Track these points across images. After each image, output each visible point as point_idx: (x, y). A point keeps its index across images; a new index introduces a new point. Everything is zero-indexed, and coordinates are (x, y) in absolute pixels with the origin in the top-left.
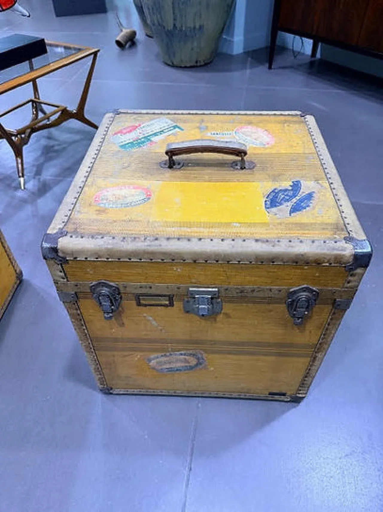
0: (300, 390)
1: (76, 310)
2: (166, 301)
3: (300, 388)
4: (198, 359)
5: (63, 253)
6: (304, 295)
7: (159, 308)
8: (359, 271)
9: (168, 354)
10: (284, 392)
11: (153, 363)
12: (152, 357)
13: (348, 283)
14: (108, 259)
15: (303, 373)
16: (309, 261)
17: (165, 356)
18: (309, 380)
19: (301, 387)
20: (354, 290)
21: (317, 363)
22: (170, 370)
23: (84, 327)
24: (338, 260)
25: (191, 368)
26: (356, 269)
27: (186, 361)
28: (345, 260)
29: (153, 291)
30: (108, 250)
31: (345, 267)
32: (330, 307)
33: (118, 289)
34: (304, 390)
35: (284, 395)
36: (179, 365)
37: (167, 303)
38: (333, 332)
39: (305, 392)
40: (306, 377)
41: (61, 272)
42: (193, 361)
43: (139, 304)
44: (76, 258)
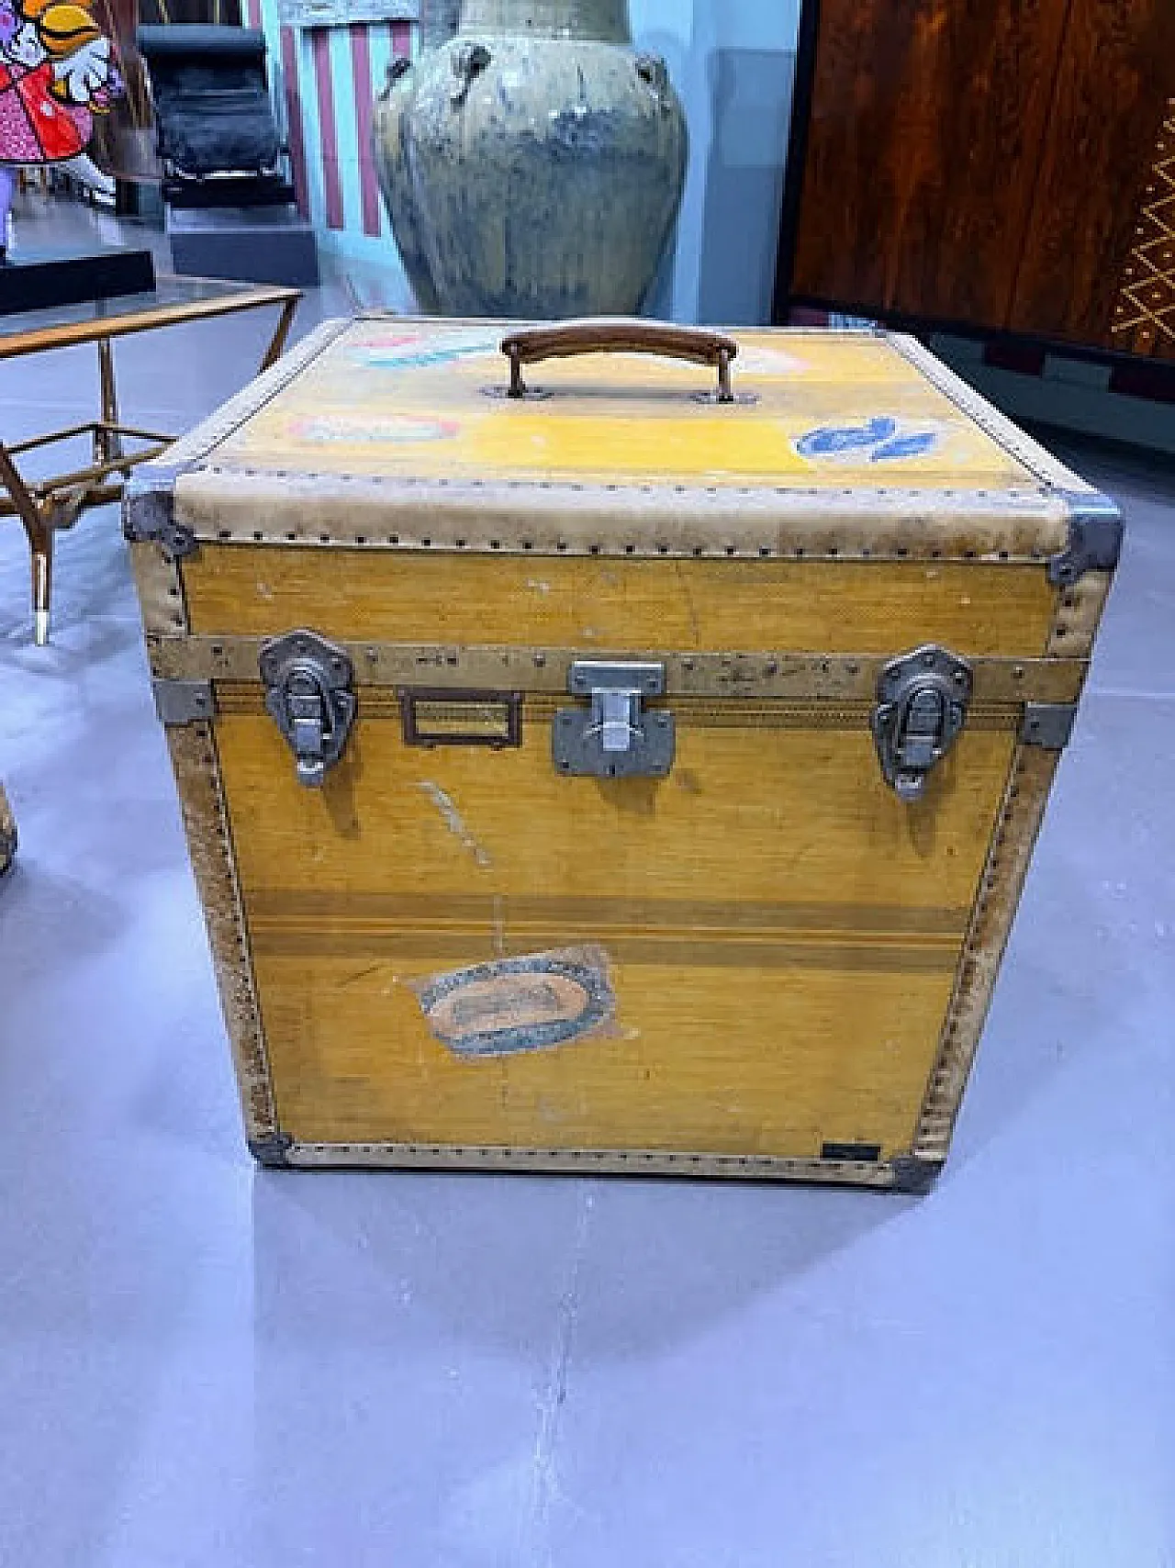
0: (926, 1131)
1: (208, 760)
2: (499, 720)
3: (925, 1122)
4: (590, 986)
5: (190, 510)
6: (925, 679)
7: (472, 750)
8: (1089, 583)
9: (492, 966)
10: (870, 1141)
11: (441, 1010)
12: (439, 979)
13: (1061, 633)
14: (325, 538)
15: (931, 1044)
16: (940, 546)
17: (482, 973)
18: (952, 1075)
19: (926, 1113)
20: (1079, 663)
21: (976, 995)
22: (495, 1040)
23: (226, 843)
24: (1026, 534)
25: (567, 1031)
26: (1080, 574)
27: (551, 999)
28: (1045, 539)
29: (461, 677)
30: (329, 506)
31: (1047, 565)
32: (1010, 737)
33: (349, 663)
34: (937, 1130)
35: (871, 1153)
36: (526, 1016)
37: (501, 728)
38: (1022, 850)
39: (941, 1137)
40: (942, 1064)
41: (174, 592)
42: (573, 997)
43: (413, 738)
44: (226, 534)
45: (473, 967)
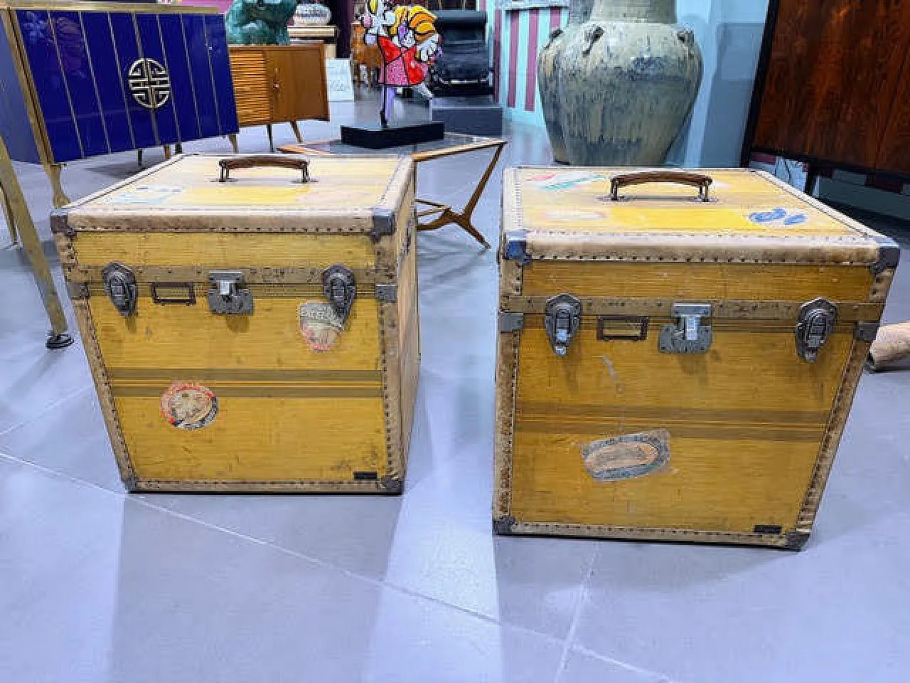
0: (802, 519)
1: (515, 347)
2: (638, 329)
3: (802, 514)
4: (659, 449)
6: (817, 312)
7: (625, 342)
8: (886, 273)
9: (617, 439)
10: (777, 524)
11: (591, 459)
12: (592, 444)
13: (874, 293)
14: (581, 257)
15: (808, 474)
16: (827, 259)
17: (612, 442)
18: (816, 492)
19: (803, 510)
20: (881, 305)
21: (829, 452)
23: (514, 381)
24: (861, 254)
25: (647, 469)
26: (882, 270)
27: (640, 454)
28: (869, 256)
29: (627, 311)
30: (585, 245)
31: (869, 267)
32: (850, 337)
33: (581, 306)
34: (808, 519)
35: (777, 530)
36: (627, 462)
37: (638, 333)
38: (853, 385)
39: (809, 522)
40: (812, 486)
41: (518, 279)
43: (601, 337)
44: (543, 257)
45: (608, 439)
